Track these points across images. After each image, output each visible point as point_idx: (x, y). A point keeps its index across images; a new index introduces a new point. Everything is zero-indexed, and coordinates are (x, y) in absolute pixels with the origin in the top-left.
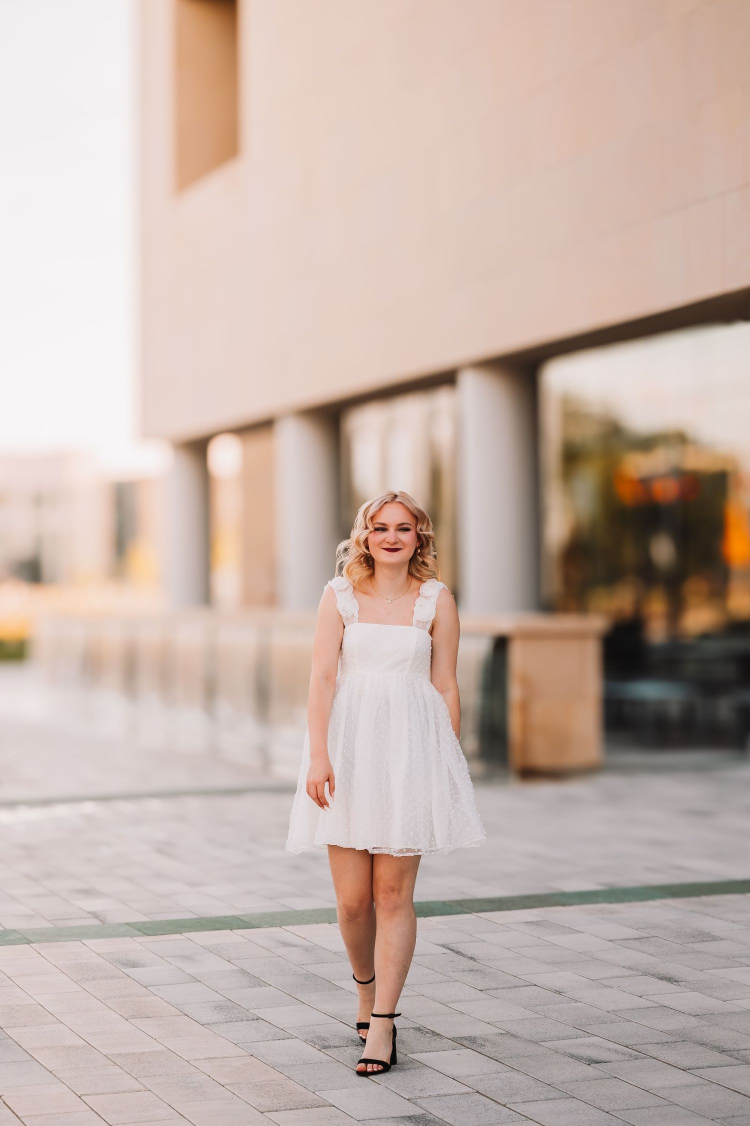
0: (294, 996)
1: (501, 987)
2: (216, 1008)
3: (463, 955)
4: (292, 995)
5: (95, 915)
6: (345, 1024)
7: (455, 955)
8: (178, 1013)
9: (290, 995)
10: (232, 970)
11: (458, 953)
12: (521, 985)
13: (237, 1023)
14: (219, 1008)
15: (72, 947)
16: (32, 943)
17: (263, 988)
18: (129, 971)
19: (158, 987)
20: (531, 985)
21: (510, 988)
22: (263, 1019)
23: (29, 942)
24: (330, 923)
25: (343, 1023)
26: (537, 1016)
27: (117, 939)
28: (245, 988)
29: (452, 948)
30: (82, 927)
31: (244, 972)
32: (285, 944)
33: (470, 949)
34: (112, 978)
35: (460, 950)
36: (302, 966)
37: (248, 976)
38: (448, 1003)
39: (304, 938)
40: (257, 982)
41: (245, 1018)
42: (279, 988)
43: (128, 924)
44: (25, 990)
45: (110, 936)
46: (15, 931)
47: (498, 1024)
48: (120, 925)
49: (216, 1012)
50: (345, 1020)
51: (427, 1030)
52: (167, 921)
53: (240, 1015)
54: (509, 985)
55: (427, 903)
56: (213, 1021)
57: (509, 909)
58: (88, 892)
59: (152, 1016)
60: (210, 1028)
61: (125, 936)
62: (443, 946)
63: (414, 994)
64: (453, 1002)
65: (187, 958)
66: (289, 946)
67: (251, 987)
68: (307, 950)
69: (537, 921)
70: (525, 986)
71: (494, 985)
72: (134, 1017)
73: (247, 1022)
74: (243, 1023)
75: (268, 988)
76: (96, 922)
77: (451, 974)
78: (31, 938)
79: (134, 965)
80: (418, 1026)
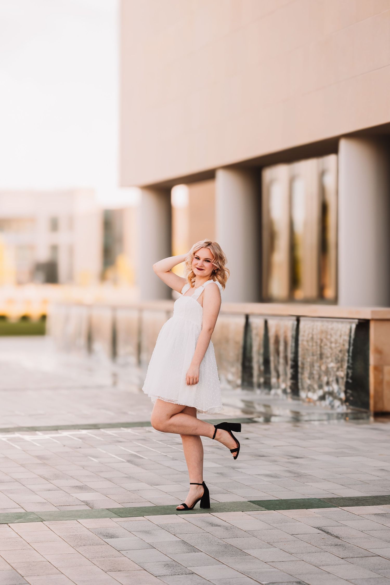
0: (217, 559)
1: (356, 556)
2: (165, 565)
3: (331, 535)
4: (215, 558)
5: (87, 504)
6: (250, 578)
7: (326, 534)
8: (141, 569)
9: (214, 558)
10: (177, 541)
11: (328, 533)
12: (369, 555)
13: (179, 576)
14: (167, 565)
15: (71, 524)
16: (44, 521)
17: (197, 553)
18: (108, 540)
19: (127, 551)
20: (376, 556)
21: (362, 557)
22: (196, 574)
23: (42, 521)
24: (243, 512)
25: (249, 577)
26: (379, 576)
27: (101, 519)
28: (185, 553)
29: (324, 530)
30: (77, 511)
31: (184, 542)
32: (212, 525)
33: (335, 531)
34: (97, 545)
35: (330, 531)
36: (223, 540)
37: (187, 545)
38: (320, 566)
39: (225, 521)
40: (193, 549)
41: (184, 573)
42: (207, 553)
43: (108, 509)
44: (38, 552)
45: (96, 517)
46: (33, 513)
47: (353, 581)
48: (103, 510)
49: (165, 568)
50: (251, 576)
51: (305, 584)
52: (134, 508)
53: (181, 571)
54: (361, 555)
55: (308, 499)
56: (163, 574)
57: (363, 505)
58: (82, 488)
59: (122, 570)
60: (161, 579)
61: (106, 517)
62: (318, 528)
63: (298, 559)
64: (323, 566)
65: (147, 532)
66: (215, 526)
67: (189, 553)
68: (227, 529)
69: (382, 514)
70: (373, 556)
71: (351, 555)
72: (110, 571)
73: (186, 575)
74: (183, 576)
75: (200, 553)
76: (87, 508)
77: (323, 547)
78: (43, 518)
79: (112, 537)
80: (298, 580)
